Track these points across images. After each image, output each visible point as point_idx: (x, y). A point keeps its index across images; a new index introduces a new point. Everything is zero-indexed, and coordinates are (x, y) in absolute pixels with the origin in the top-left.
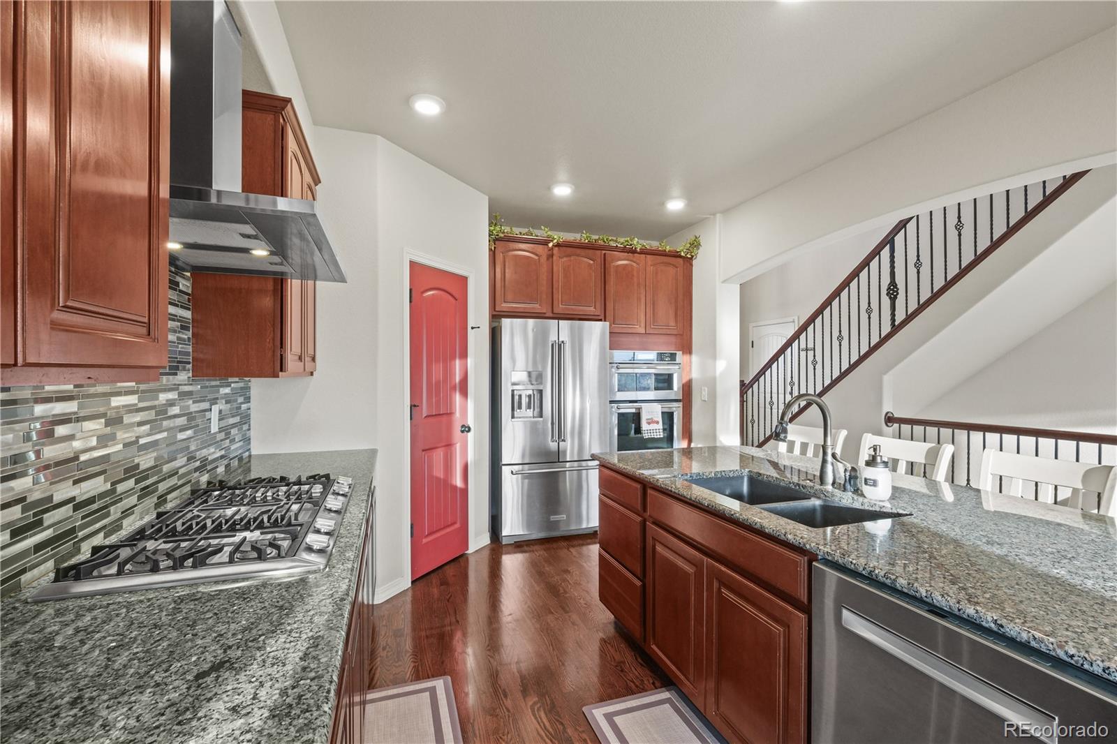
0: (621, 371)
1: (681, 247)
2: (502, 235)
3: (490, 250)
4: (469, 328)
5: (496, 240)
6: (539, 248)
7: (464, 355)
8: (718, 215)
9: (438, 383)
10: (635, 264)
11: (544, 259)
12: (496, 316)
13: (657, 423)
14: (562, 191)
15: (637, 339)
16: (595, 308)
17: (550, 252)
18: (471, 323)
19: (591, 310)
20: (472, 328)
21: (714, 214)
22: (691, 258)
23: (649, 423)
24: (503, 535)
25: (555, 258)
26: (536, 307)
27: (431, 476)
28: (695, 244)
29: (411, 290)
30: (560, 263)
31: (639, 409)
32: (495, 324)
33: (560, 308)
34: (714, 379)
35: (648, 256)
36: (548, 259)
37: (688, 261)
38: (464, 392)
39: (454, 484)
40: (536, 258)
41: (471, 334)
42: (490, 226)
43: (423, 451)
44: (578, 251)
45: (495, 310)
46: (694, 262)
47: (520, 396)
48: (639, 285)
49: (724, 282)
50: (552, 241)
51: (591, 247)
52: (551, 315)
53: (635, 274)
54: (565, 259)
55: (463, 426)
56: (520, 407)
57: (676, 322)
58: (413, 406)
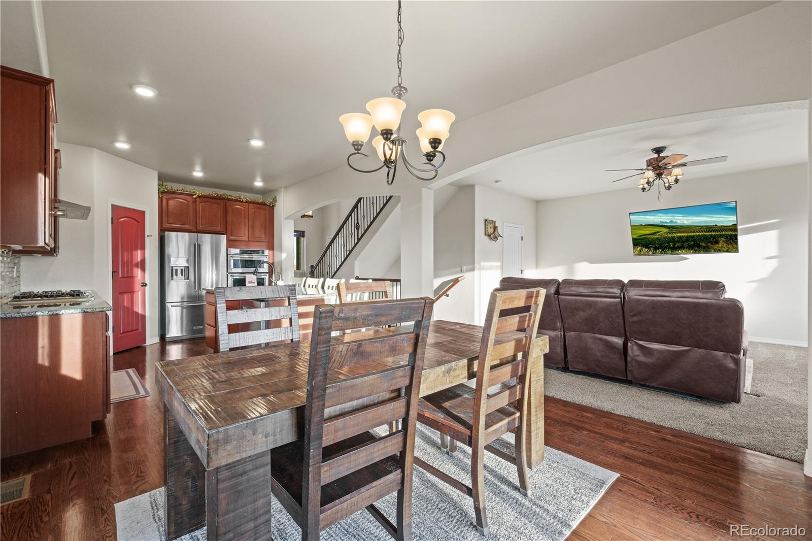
0: (234, 258)
1: (268, 201)
2: (166, 190)
3: (159, 197)
4: (146, 236)
5: (162, 193)
6: (188, 198)
7: (143, 248)
8: (283, 189)
9: (127, 262)
10: (243, 208)
11: (191, 203)
12: (163, 231)
13: (254, 283)
14: (198, 174)
15: (244, 243)
16: (220, 228)
17: (195, 200)
18: (147, 233)
19: (218, 229)
20: (148, 236)
21: (281, 188)
22: (273, 206)
23: (250, 283)
24: (167, 336)
25: (197, 203)
26: (187, 226)
27: (124, 306)
28: (275, 200)
29: (112, 218)
30: (200, 206)
31: (245, 276)
32: (162, 234)
33: (200, 228)
34: (281, 261)
35: (250, 204)
36: (193, 203)
37: (272, 208)
38: (143, 269)
39: (137, 310)
40: (187, 202)
41: (147, 240)
42: (159, 185)
43: (120, 293)
44: (211, 200)
45: (162, 227)
46: (275, 208)
47: (176, 270)
48: (245, 217)
49: (285, 219)
50: (195, 195)
51: (218, 198)
52: (195, 231)
53: (243, 212)
54: (202, 204)
55: (142, 283)
56: (177, 275)
57: (265, 236)
58: (113, 272)
